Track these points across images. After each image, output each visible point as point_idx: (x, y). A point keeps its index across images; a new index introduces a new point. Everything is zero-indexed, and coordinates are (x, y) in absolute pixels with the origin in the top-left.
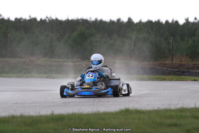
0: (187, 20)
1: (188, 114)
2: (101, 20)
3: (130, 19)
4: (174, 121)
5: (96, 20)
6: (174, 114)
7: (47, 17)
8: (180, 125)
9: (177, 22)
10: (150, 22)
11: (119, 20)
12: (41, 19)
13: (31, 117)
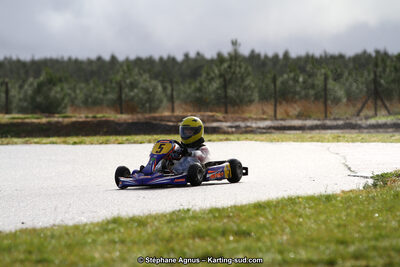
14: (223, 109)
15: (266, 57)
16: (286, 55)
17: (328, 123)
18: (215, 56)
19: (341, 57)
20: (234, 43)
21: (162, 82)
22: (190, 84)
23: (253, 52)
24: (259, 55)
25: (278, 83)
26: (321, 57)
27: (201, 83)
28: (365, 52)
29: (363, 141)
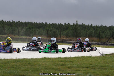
0: (65, 24)
1: (69, 60)
2: (36, 23)
3: (46, 23)
4: (63, 63)
5: (35, 22)
6: (63, 60)
7: (18, 21)
8: (66, 65)
9: (62, 24)
10: (53, 24)
11: (42, 23)
12: (16, 22)
13: (8, 59)
14: (73, 38)
15: (86, 25)
16: (91, 25)
17: (100, 43)
18: (73, 24)
19: (106, 26)
20: (77, 21)
21: (58, 30)
22: (66, 31)
23: (83, 24)
24: (84, 25)
25: (88, 32)
26: (100, 26)
27: (68, 31)
28: (112, 26)
29: (106, 47)
